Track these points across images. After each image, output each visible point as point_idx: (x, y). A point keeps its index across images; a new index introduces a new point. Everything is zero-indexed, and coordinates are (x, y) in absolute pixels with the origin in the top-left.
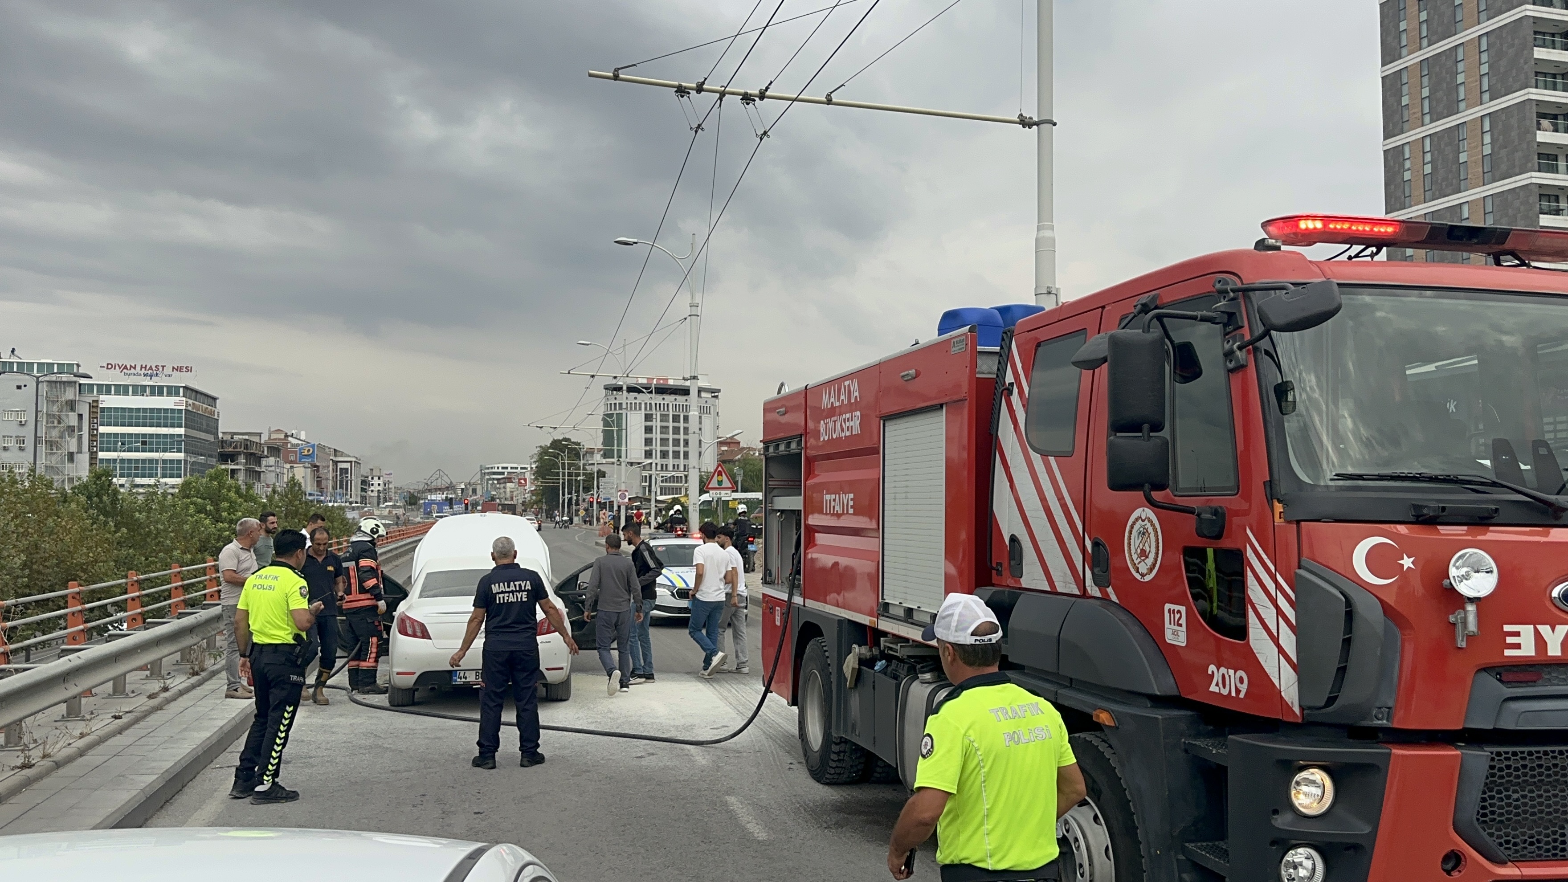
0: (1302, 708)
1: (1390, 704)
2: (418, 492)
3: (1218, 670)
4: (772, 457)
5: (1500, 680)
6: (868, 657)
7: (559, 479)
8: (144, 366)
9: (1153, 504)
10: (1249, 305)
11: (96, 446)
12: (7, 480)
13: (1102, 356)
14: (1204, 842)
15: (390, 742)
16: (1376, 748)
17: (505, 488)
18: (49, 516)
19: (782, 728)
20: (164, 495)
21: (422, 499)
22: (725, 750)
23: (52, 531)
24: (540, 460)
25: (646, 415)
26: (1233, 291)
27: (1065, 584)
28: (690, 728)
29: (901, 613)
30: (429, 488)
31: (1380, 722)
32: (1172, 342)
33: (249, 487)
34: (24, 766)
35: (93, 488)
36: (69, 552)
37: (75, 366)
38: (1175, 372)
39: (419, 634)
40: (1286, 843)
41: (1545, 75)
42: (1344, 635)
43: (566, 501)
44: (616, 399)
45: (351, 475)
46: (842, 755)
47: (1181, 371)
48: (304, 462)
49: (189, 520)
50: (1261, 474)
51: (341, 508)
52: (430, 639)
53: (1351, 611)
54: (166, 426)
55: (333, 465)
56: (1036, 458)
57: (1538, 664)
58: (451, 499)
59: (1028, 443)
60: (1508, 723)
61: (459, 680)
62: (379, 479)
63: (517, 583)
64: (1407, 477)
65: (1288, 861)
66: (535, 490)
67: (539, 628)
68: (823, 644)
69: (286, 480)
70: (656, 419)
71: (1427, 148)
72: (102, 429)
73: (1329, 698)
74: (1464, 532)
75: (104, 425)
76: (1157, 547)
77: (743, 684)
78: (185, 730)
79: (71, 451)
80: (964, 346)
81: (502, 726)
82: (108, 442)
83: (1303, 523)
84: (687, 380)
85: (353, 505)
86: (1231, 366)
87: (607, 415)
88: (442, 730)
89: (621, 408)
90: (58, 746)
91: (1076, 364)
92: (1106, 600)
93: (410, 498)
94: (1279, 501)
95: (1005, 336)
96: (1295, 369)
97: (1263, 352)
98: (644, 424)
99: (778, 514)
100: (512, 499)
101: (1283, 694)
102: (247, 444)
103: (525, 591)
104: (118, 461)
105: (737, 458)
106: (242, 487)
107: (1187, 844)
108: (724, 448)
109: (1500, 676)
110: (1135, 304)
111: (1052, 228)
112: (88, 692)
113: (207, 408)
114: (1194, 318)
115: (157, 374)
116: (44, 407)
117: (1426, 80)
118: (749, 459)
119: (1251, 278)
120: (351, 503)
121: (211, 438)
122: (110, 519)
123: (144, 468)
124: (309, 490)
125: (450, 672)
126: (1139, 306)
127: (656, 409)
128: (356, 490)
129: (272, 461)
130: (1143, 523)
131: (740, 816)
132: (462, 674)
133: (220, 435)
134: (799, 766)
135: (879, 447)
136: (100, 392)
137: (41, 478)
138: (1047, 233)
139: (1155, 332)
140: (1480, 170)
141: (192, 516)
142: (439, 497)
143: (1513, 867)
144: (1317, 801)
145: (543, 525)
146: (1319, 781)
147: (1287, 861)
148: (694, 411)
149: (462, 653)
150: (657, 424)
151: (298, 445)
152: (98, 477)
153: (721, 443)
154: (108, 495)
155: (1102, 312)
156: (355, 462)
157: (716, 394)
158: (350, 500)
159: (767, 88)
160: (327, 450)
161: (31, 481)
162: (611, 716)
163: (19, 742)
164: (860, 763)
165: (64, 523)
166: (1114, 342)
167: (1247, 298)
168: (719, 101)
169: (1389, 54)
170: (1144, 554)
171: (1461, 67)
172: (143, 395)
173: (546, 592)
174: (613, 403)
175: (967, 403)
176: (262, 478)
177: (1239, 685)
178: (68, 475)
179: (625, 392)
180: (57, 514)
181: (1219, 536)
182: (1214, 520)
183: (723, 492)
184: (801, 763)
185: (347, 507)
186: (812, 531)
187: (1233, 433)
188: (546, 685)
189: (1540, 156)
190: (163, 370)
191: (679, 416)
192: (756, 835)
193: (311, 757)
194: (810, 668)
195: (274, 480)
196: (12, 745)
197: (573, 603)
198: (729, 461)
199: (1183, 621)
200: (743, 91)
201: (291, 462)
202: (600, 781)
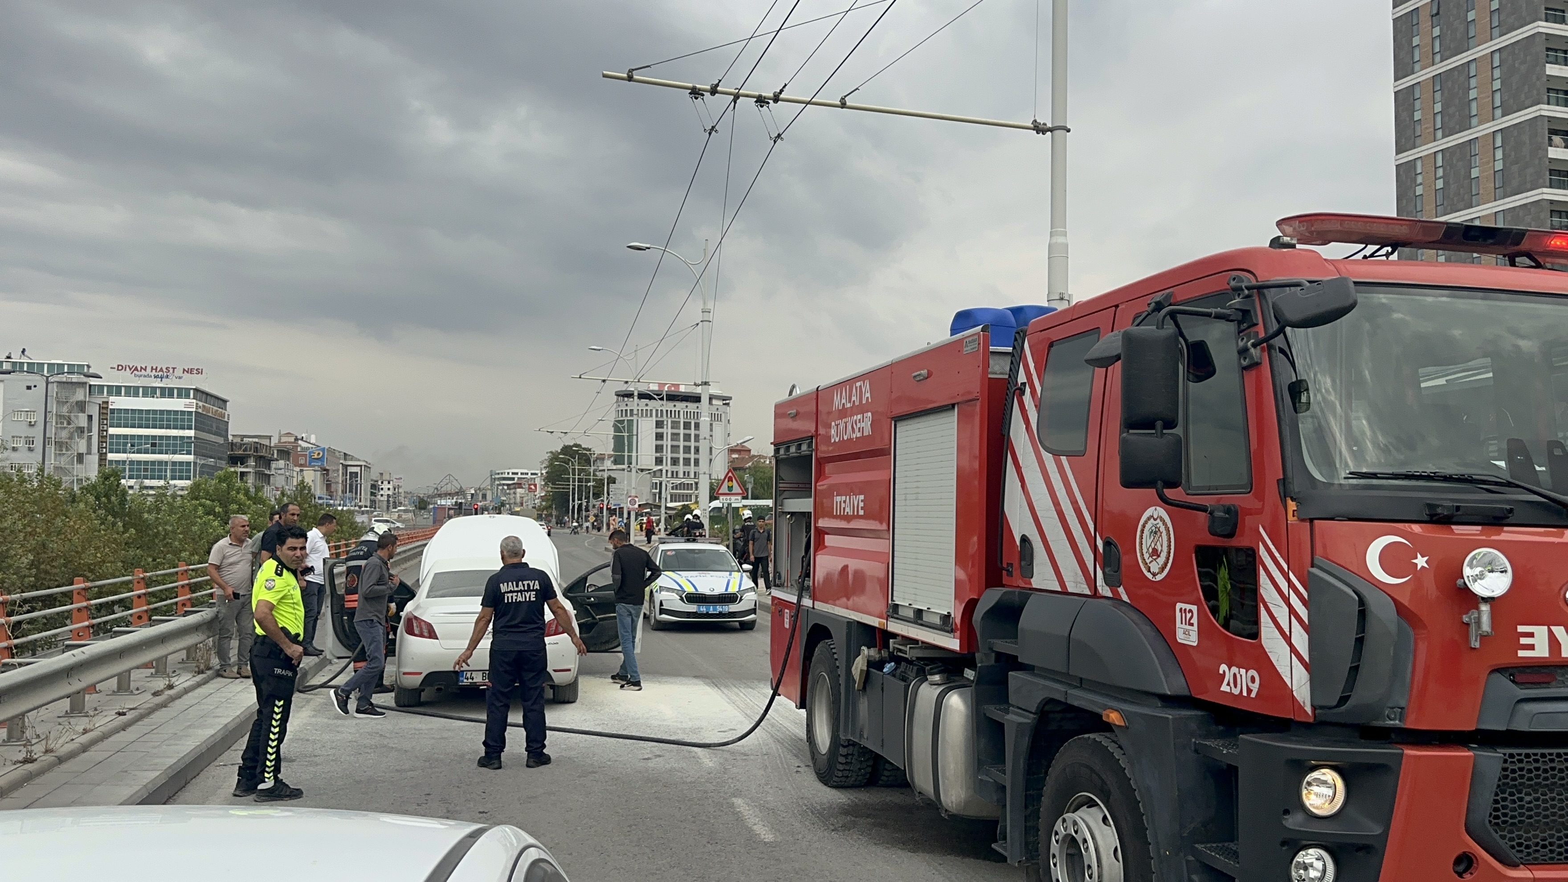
0: (1314, 707)
1: (1403, 703)
2: (428, 497)
3: (1229, 670)
4: (782, 459)
5: (1513, 681)
6: (877, 659)
7: (569, 485)
8: (154, 368)
9: (1165, 501)
10: (1264, 302)
11: (106, 448)
12: (16, 479)
13: (1115, 354)
14: (1214, 843)
15: (396, 742)
16: (1390, 749)
17: (515, 493)
18: (56, 516)
19: (790, 731)
20: (174, 496)
21: (432, 504)
22: (732, 753)
23: (61, 530)
24: (551, 465)
25: (656, 421)
26: (1248, 288)
27: (1076, 584)
28: (696, 730)
29: (911, 614)
30: (439, 493)
31: (1392, 722)
32: (1186, 340)
33: (258, 489)
34: (26, 761)
35: (101, 489)
36: (77, 552)
37: (86, 367)
38: (1188, 371)
39: (426, 634)
40: (1296, 844)
41: (1557, 91)
42: (1357, 634)
43: (576, 507)
44: (627, 405)
45: (361, 479)
46: (850, 757)
47: (1194, 370)
48: (314, 466)
49: (197, 522)
50: (1274, 472)
51: (349, 512)
52: (437, 639)
53: (1364, 610)
54: (175, 428)
55: (343, 469)
56: (1048, 457)
57: (1551, 666)
58: (461, 503)
59: (1040, 441)
60: (1521, 725)
61: (465, 681)
62: (389, 483)
63: (526, 583)
64: (1421, 475)
65: (1299, 862)
66: (546, 495)
67: (546, 629)
68: (832, 646)
69: (295, 483)
70: (667, 425)
71: (1439, 163)
72: (112, 431)
73: (1341, 698)
74: (1478, 532)
75: (113, 427)
76: (1169, 546)
77: (751, 688)
78: (189, 727)
79: (80, 451)
80: (977, 346)
81: (508, 727)
82: (118, 444)
83: (1316, 522)
84: (699, 386)
85: (363, 509)
86: (1245, 363)
87: (618, 421)
88: (449, 730)
89: (632, 415)
90: (61, 741)
91: (1089, 362)
92: (1116, 599)
93: (419, 503)
94: (1293, 499)
95: (1017, 336)
96: (1309, 369)
97: (1278, 350)
98: (654, 430)
99: (788, 516)
100: (522, 504)
101: (1294, 693)
102: (257, 447)
103: (533, 590)
104: (128, 463)
105: (747, 466)
106: (251, 490)
107: (1196, 845)
108: (735, 456)
109: (1514, 677)
110: (1149, 302)
111: (1065, 234)
112: (92, 688)
113: (217, 411)
114: (1208, 315)
115: (167, 376)
116: (53, 407)
117: (1438, 95)
118: (759, 467)
119: (1265, 276)
120: (360, 507)
121: (221, 440)
122: (118, 520)
123: (153, 470)
124: (318, 493)
125: (456, 673)
126: (1153, 305)
127: (667, 416)
128: (366, 494)
129: (281, 463)
130: (1155, 522)
131: (746, 817)
132: (469, 675)
133: (230, 438)
134: (807, 769)
135: (890, 447)
136: (110, 393)
137: (49, 477)
138: (1060, 240)
139: (1169, 328)
140: (1493, 185)
141: (201, 518)
142: (448, 502)
143: (1525, 870)
144: (1328, 802)
145: (552, 530)
146: (1330, 781)
147: (1297, 861)
148: (705, 416)
149: (469, 652)
150: (667, 431)
151: (308, 448)
152: (106, 478)
153: (732, 451)
154: (117, 495)
155: (1115, 311)
156: (365, 466)
157: (727, 402)
158: (360, 504)
159: (781, 91)
160: (337, 454)
161: (40, 481)
162: (619, 718)
163: (22, 737)
164: (868, 766)
165: (72, 523)
166: (1128, 339)
167: (1262, 296)
168: (733, 103)
169: (1402, 69)
170: (1155, 553)
171: (1473, 82)
172: (153, 397)
173: (555, 591)
174: (624, 409)
175: (978, 403)
176: (271, 481)
177: (1250, 684)
178: (77, 476)
179: (636, 398)
180: (65, 514)
181: (1231, 535)
182: (1227, 518)
183: (733, 498)
184: (808, 766)
185: (357, 511)
186: (821, 533)
187: (1247, 433)
188: (553, 687)
189: (1552, 172)
190: (173, 372)
191: (690, 423)
192: (763, 837)
193: (316, 756)
194: (818, 671)
195: (284, 483)
196: (15, 740)
197: (581, 605)
198: (740, 469)
199: (1195, 620)
200: (757, 94)
201: (301, 465)
202: (606, 782)
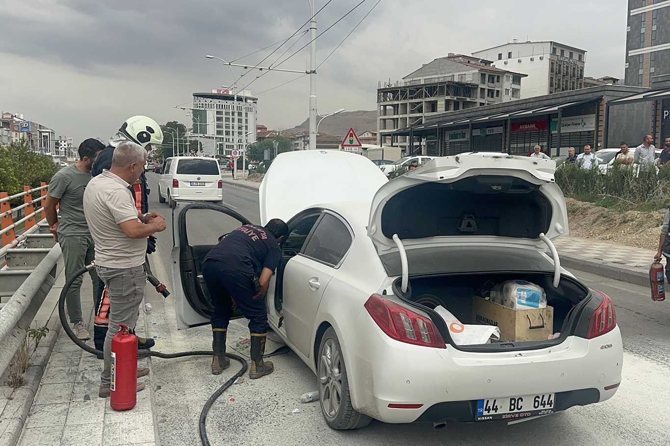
25: (217, 111)
44: (200, 101)
45: (50, 139)
55: (39, 134)
61: (486, 413)
62: (65, 142)
70: (223, 113)
87: (195, 110)
89: (203, 107)
98: (216, 116)
108: (259, 131)
127: (223, 108)
128: (53, 147)
129: (5, 130)
150: (223, 116)
151: (19, 122)
153: (258, 128)
156: (51, 132)
157: (255, 101)
160: (36, 125)
174: (198, 103)
179: (205, 97)
191: (235, 112)
195: (7, 141)
198: (263, 138)
201: (16, 131)
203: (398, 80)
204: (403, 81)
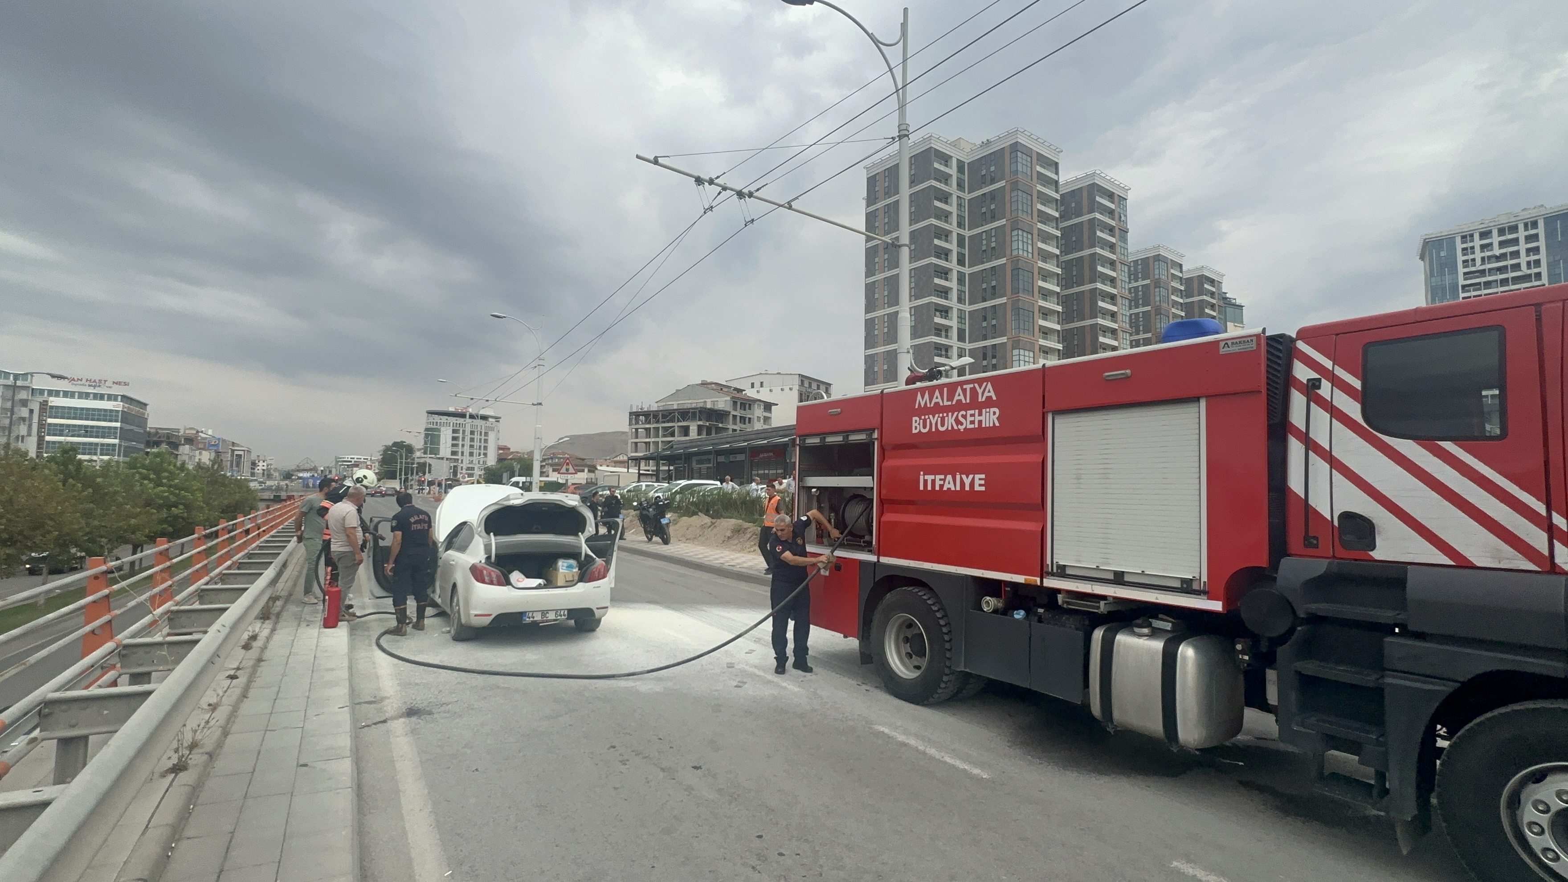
4: (809, 447)
6: (1001, 607)
8: (89, 379)
21: (294, 476)
25: (451, 429)
29: (1097, 575)
30: (299, 469)
37: (28, 375)
44: (432, 419)
45: (244, 459)
48: (210, 450)
54: (105, 421)
55: (231, 452)
56: (1401, 443)
59: (1374, 428)
62: (264, 462)
66: (379, 472)
70: (459, 432)
71: (886, 320)
72: (50, 421)
75: (52, 418)
79: (22, 434)
82: (55, 430)
87: (427, 428)
89: (436, 425)
93: (286, 475)
98: (451, 435)
99: (814, 490)
102: (168, 436)
108: (501, 452)
113: (139, 410)
115: (100, 385)
117: (886, 287)
121: (141, 430)
123: (85, 449)
127: (460, 427)
128: (249, 469)
129: (187, 447)
132: (530, 615)
133: (148, 429)
135: (1046, 435)
136: (48, 395)
142: (305, 475)
150: (460, 435)
151: (206, 438)
154: (74, 466)
155: (1538, 309)
156: (246, 450)
157: (498, 420)
159: (758, 190)
160: (227, 442)
168: (718, 194)
169: (869, 272)
172: (87, 399)
174: (430, 421)
175: (1261, 394)
179: (438, 415)
189: (936, 329)
190: (105, 383)
192: (973, 772)
194: (895, 612)
201: (201, 449)
203: (651, 403)
204: (656, 405)
